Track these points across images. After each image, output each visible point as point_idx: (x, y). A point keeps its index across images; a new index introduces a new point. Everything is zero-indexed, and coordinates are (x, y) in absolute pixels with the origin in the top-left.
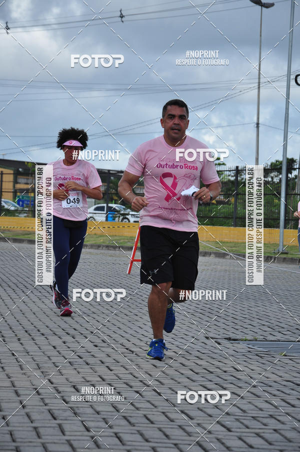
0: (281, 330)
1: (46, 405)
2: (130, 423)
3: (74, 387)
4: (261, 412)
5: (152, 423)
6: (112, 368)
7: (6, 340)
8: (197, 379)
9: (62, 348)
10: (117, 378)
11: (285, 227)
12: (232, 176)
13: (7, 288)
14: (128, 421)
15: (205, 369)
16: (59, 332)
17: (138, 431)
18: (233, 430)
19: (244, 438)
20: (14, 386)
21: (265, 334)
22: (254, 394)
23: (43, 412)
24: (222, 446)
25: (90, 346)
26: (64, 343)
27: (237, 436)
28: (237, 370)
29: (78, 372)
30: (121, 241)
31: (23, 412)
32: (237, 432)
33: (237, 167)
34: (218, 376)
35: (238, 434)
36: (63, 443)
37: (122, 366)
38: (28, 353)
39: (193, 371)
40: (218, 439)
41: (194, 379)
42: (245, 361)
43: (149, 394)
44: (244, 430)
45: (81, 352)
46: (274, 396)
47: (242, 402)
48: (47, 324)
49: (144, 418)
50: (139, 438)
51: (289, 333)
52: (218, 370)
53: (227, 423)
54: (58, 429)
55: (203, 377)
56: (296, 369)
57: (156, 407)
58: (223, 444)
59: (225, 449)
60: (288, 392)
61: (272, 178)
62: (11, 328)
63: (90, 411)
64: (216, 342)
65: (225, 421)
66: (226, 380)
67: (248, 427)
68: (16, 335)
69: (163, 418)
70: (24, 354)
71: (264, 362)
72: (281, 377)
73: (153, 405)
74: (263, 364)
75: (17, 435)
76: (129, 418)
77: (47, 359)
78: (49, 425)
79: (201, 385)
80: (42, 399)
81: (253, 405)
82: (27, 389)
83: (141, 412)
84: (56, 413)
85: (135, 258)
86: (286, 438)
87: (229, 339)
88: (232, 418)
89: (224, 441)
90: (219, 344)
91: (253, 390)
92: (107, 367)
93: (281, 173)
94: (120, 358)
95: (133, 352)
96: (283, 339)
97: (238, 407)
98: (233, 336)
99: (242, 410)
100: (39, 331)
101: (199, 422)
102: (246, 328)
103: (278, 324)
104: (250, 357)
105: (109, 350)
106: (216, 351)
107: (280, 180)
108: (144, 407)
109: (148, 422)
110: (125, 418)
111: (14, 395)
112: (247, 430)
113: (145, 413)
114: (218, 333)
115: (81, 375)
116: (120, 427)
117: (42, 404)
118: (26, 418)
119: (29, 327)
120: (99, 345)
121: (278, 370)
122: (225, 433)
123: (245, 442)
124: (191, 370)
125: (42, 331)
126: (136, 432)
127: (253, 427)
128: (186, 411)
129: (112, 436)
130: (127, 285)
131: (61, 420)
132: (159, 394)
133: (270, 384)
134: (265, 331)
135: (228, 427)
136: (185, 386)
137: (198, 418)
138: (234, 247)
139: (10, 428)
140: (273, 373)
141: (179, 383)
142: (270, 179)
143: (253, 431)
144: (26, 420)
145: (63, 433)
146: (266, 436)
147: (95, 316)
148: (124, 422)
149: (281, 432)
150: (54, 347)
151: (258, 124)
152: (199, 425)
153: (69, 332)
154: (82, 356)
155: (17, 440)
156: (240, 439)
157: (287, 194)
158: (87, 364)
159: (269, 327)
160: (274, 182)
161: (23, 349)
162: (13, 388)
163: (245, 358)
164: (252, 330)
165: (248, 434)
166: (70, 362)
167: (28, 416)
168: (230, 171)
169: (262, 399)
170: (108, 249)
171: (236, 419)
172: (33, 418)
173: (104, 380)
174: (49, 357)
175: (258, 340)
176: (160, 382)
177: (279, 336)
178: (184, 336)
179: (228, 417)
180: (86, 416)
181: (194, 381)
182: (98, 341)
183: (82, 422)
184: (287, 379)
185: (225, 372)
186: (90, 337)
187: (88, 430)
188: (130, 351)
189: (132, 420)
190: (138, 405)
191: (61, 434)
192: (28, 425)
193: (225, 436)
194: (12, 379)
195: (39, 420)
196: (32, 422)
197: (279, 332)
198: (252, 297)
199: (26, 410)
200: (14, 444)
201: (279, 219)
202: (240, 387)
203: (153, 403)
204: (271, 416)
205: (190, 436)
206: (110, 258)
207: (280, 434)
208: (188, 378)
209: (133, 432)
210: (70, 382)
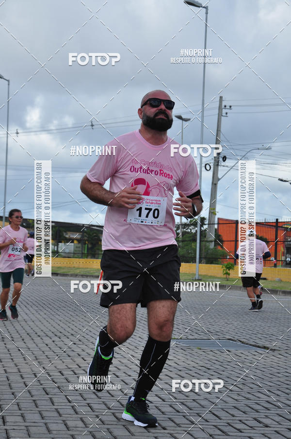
0: (197, 331)
1: (41, 385)
2: (97, 396)
3: (60, 372)
5: (112, 396)
6: (85, 359)
9: (52, 345)
11: (200, 262)
16: (50, 334)
17: (103, 402)
18: (166, 400)
19: (173, 406)
20: (20, 372)
21: (187, 334)
22: (181, 376)
23: (40, 390)
25: (70, 344)
26: (54, 342)
27: (169, 405)
29: (63, 362)
30: (92, 272)
31: (26, 389)
35: (169, 403)
36: (53, 411)
38: (29, 349)
40: (156, 407)
44: (173, 400)
45: (65, 348)
48: (42, 329)
49: (107, 393)
50: (103, 406)
53: (162, 396)
54: (49, 401)
56: (206, 358)
58: (159, 410)
59: (161, 413)
60: (202, 374)
61: (191, 230)
62: (18, 332)
67: (176, 399)
68: (21, 337)
69: (120, 393)
70: (26, 350)
71: (186, 354)
72: (197, 363)
75: (22, 405)
77: (42, 353)
78: (43, 399)
80: (39, 380)
82: (29, 374)
84: (48, 390)
86: (200, 405)
89: (160, 408)
92: (82, 358)
93: (197, 227)
96: (199, 338)
97: (169, 385)
100: (36, 333)
103: (196, 327)
104: (177, 350)
105: (84, 347)
107: (196, 231)
109: (110, 396)
111: (20, 378)
115: (65, 364)
116: (90, 400)
117: (39, 384)
118: (28, 394)
119: (30, 331)
120: (77, 343)
121: (196, 359)
122: (160, 403)
123: (174, 408)
125: (39, 334)
127: (179, 398)
129: (86, 406)
131: (52, 395)
132: (117, 377)
133: (191, 369)
135: (163, 399)
139: (17, 401)
140: (192, 361)
141: (130, 369)
142: (190, 231)
143: (180, 401)
145: (53, 404)
146: (188, 404)
147: (74, 323)
148: (94, 396)
149: (198, 401)
150: (47, 345)
153: (57, 334)
155: (22, 409)
156: (171, 406)
157: (201, 241)
158: (69, 356)
159: (190, 330)
160: (192, 233)
161: (25, 346)
164: (178, 332)
165: (176, 403)
167: (29, 392)
171: (168, 393)
172: (33, 393)
173: (80, 367)
174: (43, 352)
175: (182, 338)
176: (118, 368)
177: (196, 336)
180: (68, 392)
183: (66, 396)
184: (201, 365)
186: (71, 337)
187: (70, 402)
189: (99, 395)
192: (29, 398)
193: (161, 404)
194: (19, 367)
195: (36, 395)
196: (32, 397)
197: (196, 333)
199: (28, 388)
200: (20, 412)
201: (196, 257)
202: (171, 371)
207: (197, 402)
209: (100, 403)
210: (58, 369)
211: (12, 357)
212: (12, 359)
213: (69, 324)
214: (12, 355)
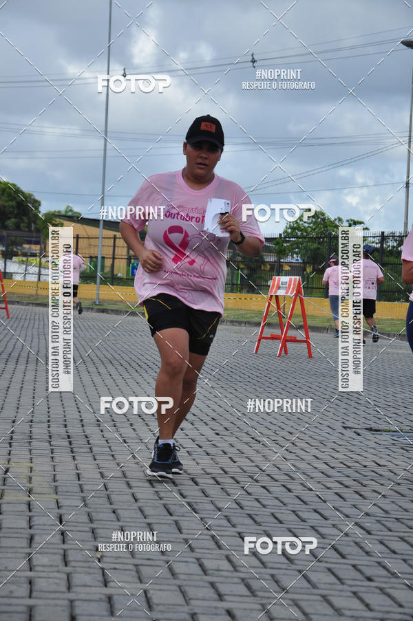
1: (161, 499)
2: (255, 521)
3: (192, 479)
4: (406, 513)
5: (281, 522)
6: (235, 459)
7: (117, 425)
8: (333, 475)
10: (241, 471)
12: (377, 243)
13: (119, 367)
14: (253, 519)
15: (341, 463)
17: (265, 531)
18: (373, 532)
19: (386, 542)
20: (125, 477)
21: (411, 424)
22: (399, 493)
23: (158, 507)
24: (360, 551)
25: (210, 434)
27: (378, 540)
28: (380, 466)
29: (198, 464)
30: (248, 316)
31: (136, 506)
32: (378, 535)
33: (383, 233)
34: (356, 471)
35: (379, 538)
36: (180, 542)
37: (246, 457)
38: (141, 440)
39: (328, 465)
40: (356, 543)
41: (329, 474)
42: (388, 455)
43: (277, 489)
44: (386, 533)
45: (200, 440)
47: (385, 502)
49: (272, 517)
52: (357, 465)
53: (367, 525)
54: (174, 526)
55: (339, 472)
57: (285, 505)
58: (361, 548)
59: (364, 554)
63: (211, 507)
64: (355, 432)
65: (364, 523)
66: (366, 476)
67: (391, 531)
69: (293, 517)
70: (137, 441)
71: (410, 456)
73: (282, 502)
74: (410, 458)
76: (254, 516)
78: (164, 522)
79: (337, 481)
80: (156, 492)
81: (397, 505)
83: (268, 511)
84: (172, 508)
85: (263, 336)
87: (370, 429)
88: (372, 519)
89: (362, 545)
90: (359, 435)
91: (397, 488)
92: (230, 458)
94: (245, 448)
95: (259, 442)
97: (380, 507)
98: (374, 426)
99: (384, 510)
101: (334, 522)
102: (390, 417)
104: (395, 450)
105: (233, 439)
106: (354, 443)
108: (272, 504)
109: (276, 521)
110: (250, 516)
111: (125, 486)
112: (390, 533)
113: (273, 511)
114: (358, 422)
115: (200, 467)
116: (244, 526)
117: (157, 498)
118: (139, 512)
120: (221, 433)
122: (363, 536)
123: (387, 547)
124: (326, 463)
126: (262, 532)
127: (396, 530)
128: (319, 510)
129: (234, 536)
130: (254, 366)
131: (178, 516)
132: (290, 490)
134: (412, 421)
135: (368, 529)
136: (319, 482)
137: (333, 518)
139: (120, 524)
141: (312, 478)
143: (397, 534)
144: (139, 515)
145: (180, 531)
147: (216, 400)
148: (250, 521)
151: (408, 184)
152: (334, 526)
154: (201, 445)
156: (382, 543)
158: (208, 454)
161: (135, 436)
162: (125, 479)
163: (388, 452)
165: (391, 538)
166: (188, 452)
167: (140, 510)
168: (374, 237)
169: (407, 499)
170: (233, 325)
171: (377, 520)
172: (147, 513)
173: (226, 473)
175: (404, 431)
176: (291, 477)
178: (318, 425)
179: (368, 517)
180: (206, 512)
181: (329, 476)
182: (220, 429)
185: (365, 467)
186: (212, 423)
188: (257, 440)
189: (258, 519)
190: (265, 502)
191: (178, 532)
192: (141, 520)
193: (364, 539)
194: (123, 469)
195: (152, 515)
196: (145, 518)
198: (397, 382)
199: (139, 504)
202: (382, 485)
203: (282, 500)
205: (324, 538)
206: (235, 335)
208: (322, 473)
209: (258, 532)
210: (189, 474)
211: (112, 453)
212: (113, 456)
213: (208, 402)
214: (113, 448)
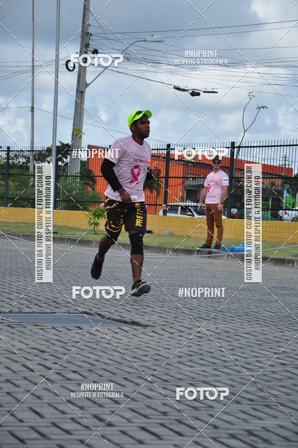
0: (38, 302)
21: (21, 306)
46: (16, 362)
51: (45, 305)
56: (44, 338)
60: (31, 358)
71: (14, 332)
72: (27, 345)
86: (16, 399)
96: (38, 311)
102: (4, 302)
103: (36, 297)
104: (2, 327)
121: (27, 338)
134: (22, 304)
138: (5, 227)
140: (20, 342)
149: (14, 394)
159: (26, 300)
164: (9, 303)
169: (2, 365)
175: (14, 312)
177: (35, 309)
184: (33, 347)
197: (36, 305)
204: (8, 381)
